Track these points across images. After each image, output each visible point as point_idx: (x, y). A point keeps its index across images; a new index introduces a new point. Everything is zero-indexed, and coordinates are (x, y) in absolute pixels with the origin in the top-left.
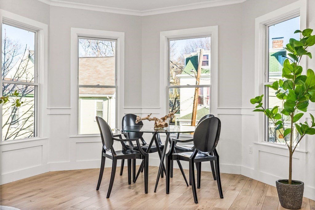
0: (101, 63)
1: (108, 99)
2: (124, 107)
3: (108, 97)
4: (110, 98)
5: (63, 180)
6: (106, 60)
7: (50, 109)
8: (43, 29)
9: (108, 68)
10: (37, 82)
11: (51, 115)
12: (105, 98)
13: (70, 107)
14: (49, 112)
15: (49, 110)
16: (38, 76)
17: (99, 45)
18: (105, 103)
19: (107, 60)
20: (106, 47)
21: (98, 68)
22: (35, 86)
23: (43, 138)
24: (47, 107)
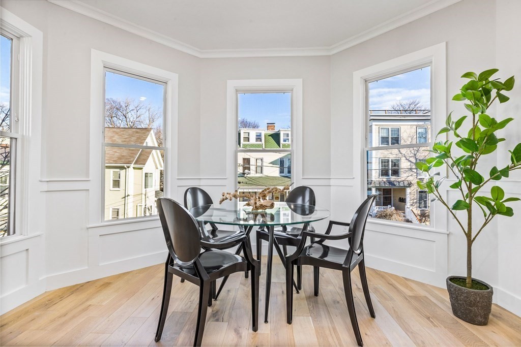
0: (117, 133)
1: (126, 169)
2: (177, 178)
3: (125, 167)
4: (128, 167)
5: (74, 317)
6: (122, 131)
7: (47, 181)
8: (31, 36)
9: (126, 139)
10: (17, 132)
11: (48, 192)
12: (122, 168)
13: (89, 178)
14: (45, 187)
15: (46, 183)
16: (20, 121)
17: (113, 119)
18: (123, 172)
19: (124, 131)
20: (120, 121)
21: (114, 138)
22: (11, 138)
23: (30, 235)
24: (40, 179)
